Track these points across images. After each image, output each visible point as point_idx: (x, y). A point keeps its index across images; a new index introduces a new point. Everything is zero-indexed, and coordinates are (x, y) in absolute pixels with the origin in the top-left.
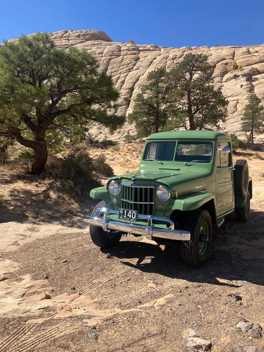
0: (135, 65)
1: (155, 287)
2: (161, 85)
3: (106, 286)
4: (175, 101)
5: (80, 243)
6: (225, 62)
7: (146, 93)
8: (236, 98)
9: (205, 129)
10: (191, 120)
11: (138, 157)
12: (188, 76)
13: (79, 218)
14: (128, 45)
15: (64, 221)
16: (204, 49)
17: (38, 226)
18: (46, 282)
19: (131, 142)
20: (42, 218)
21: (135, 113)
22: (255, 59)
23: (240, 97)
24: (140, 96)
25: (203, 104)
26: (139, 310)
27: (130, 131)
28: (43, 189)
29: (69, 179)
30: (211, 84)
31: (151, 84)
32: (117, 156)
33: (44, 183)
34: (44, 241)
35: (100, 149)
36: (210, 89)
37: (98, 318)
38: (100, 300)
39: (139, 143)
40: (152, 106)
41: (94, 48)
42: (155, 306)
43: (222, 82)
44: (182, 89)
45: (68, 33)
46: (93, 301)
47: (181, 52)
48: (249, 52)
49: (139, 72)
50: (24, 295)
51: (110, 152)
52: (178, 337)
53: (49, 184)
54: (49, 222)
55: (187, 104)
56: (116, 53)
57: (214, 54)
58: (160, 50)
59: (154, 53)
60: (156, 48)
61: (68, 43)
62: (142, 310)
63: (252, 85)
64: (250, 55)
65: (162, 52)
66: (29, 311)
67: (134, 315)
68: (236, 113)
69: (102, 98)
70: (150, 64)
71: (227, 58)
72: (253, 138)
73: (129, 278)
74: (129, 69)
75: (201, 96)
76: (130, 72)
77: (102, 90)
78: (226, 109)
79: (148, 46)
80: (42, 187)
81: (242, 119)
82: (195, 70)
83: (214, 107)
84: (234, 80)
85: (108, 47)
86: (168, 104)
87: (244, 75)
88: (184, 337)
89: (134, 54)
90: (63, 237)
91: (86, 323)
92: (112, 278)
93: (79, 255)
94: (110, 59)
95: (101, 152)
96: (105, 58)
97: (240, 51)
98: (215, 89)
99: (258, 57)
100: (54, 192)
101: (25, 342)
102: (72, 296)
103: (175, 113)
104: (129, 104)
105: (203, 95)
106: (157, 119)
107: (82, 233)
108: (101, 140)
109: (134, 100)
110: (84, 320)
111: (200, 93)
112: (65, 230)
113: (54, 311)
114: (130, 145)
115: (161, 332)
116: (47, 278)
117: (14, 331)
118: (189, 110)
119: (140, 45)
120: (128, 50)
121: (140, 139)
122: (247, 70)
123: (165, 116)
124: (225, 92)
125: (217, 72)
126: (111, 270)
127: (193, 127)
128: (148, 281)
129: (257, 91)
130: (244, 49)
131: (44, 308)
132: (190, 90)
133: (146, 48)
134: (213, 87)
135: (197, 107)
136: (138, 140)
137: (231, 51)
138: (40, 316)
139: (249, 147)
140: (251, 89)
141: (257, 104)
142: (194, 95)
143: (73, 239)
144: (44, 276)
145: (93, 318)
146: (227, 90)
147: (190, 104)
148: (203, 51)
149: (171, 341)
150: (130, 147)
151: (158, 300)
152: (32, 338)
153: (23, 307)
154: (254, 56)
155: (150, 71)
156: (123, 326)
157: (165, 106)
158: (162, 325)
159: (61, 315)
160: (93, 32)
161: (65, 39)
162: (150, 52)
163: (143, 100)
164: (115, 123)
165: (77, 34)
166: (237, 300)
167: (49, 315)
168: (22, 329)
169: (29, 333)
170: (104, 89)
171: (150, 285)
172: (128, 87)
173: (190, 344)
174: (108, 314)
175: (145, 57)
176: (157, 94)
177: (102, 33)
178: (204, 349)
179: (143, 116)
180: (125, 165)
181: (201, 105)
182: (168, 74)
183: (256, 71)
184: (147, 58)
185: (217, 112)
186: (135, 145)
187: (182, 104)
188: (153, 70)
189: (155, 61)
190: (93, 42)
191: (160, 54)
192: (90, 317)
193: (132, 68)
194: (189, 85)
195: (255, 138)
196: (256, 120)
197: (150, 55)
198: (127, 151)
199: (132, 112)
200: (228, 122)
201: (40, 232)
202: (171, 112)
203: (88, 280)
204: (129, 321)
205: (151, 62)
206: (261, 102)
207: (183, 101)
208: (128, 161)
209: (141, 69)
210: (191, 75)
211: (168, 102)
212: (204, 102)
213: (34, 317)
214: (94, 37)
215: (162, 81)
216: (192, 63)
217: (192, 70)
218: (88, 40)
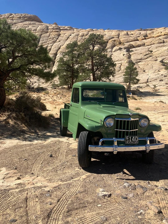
0: (57, 39)
1: (79, 170)
2: (75, 52)
3: (52, 171)
4: (84, 63)
5: (32, 150)
6: (113, 39)
7: (65, 57)
8: (120, 62)
9: (102, 81)
10: (94, 75)
11: (61, 98)
12: (91, 48)
13: (29, 135)
14: (53, 26)
15: (20, 138)
16: (101, 31)
17: (4, 141)
18: (16, 171)
19: (56, 89)
20: (5, 136)
21: (58, 70)
22: (131, 38)
23: (123, 62)
24: (61, 59)
25: (101, 66)
26: (72, 182)
27: (55, 81)
28: (5, 118)
29: (21, 111)
30: (105, 53)
31: (68, 51)
32: (48, 97)
33: (5, 114)
34: (10, 149)
35: (36, 93)
36: (105, 56)
37: (50, 187)
38: (49, 178)
39: (61, 89)
40: (69, 65)
41: (30, 27)
42: (81, 179)
43: (112, 52)
44: (88, 56)
45: (12, 15)
46: (45, 179)
47: (87, 32)
48: (128, 34)
49: (60, 43)
50: (4, 178)
51: (43, 95)
52: (94, 192)
53: (8, 115)
54: (11, 138)
55: (91, 65)
56: (45, 30)
57: (107, 34)
58: (74, 30)
59: (70, 32)
60: (71, 28)
61: (12, 22)
62: (73, 182)
63: (130, 54)
64: (129, 36)
65: (75, 32)
66: (9, 186)
67: (70, 184)
68: (120, 71)
69: (41, 61)
70: (67, 39)
71: (115, 37)
72: (130, 87)
73: (64, 166)
74: (54, 41)
75: (100, 61)
76: (54, 43)
77: (41, 56)
78: (115, 69)
79: (66, 27)
80: (4, 117)
81: (124, 75)
82: (96, 44)
83: (107, 68)
84: (119, 51)
85: (40, 26)
86: (79, 65)
87: (125, 48)
88: (97, 192)
89: (57, 32)
90: (21, 146)
91: (44, 189)
92: (54, 167)
93: (33, 156)
94: (42, 34)
95: (36, 95)
96: (38, 33)
97: (123, 33)
98: (108, 56)
99: (133, 38)
100: (12, 120)
101: (11, 201)
102: (33, 177)
103: (84, 70)
104: (54, 64)
105: (101, 60)
106: (73, 74)
107: (32, 144)
108: (35, 87)
109: (58, 61)
110: (42, 188)
111: (99, 59)
112: (22, 143)
113: (24, 185)
114: (55, 90)
115: (85, 191)
116: (16, 169)
117: (3, 196)
118: (93, 69)
119: (61, 26)
120: (53, 29)
121: (62, 86)
122: (127, 45)
123: (78, 72)
124: (114, 58)
125: (109, 45)
126: (53, 163)
127: (95, 80)
128: (75, 167)
129: (133, 58)
130: (125, 32)
131: (18, 184)
132: (93, 56)
133: (65, 28)
134: (107, 55)
135: (97, 67)
136: (60, 87)
137: (117, 33)
138: (16, 188)
139: (128, 92)
140: (129, 57)
141: (133, 66)
142: (95, 60)
143: (28, 147)
144: (14, 168)
145: (47, 187)
146: (115, 57)
147: (93, 65)
148: (101, 32)
149: (90, 194)
150: (55, 92)
151: (82, 176)
152: (14, 199)
153: (6, 184)
154: (131, 37)
155: (68, 43)
156: (64, 190)
157: (77, 66)
158: (85, 188)
159: (29, 186)
160: (29, 15)
161: (10, 19)
162: (67, 31)
163: (63, 61)
164: (48, 77)
165: (19, 16)
166: (123, 174)
167: (22, 187)
168: (7, 195)
169: (12, 196)
170: (42, 56)
171: (76, 169)
172: (53, 53)
173: (101, 195)
174: (55, 184)
175: (64, 34)
176: (72, 58)
177: (35, 17)
178: (108, 196)
179: (64, 72)
180: (53, 103)
181: (99, 66)
182: (79, 46)
183: (132, 46)
184: (66, 35)
185: (109, 70)
186: (59, 90)
187: (88, 65)
188: (70, 42)
189: (70, 37)
190: (29, 22)
191: (74, 32)
192: (45, 187)
193: (56, 41)
194: (92, 53)
195: (131, 87)
196: (132, 76)
197: (68, 33)
198: (54, 94)
199: (56, 69)
200: (116, 77)
201: (6, 144)
202: (81, 70)
203: (41, 169)
204: (67, 187)
205: (68, 37)
206: (135, 65)
207: (89, 63)
208: (54, 100)
209: (62, 41)
210: (94, 47)
211: (79, 63)
212: (101, 64)
213: (13, 189)
214: (30, 19)
215: (75, 50)
216: (94, 39)
217: (94, 44)
218: (26, 21)
